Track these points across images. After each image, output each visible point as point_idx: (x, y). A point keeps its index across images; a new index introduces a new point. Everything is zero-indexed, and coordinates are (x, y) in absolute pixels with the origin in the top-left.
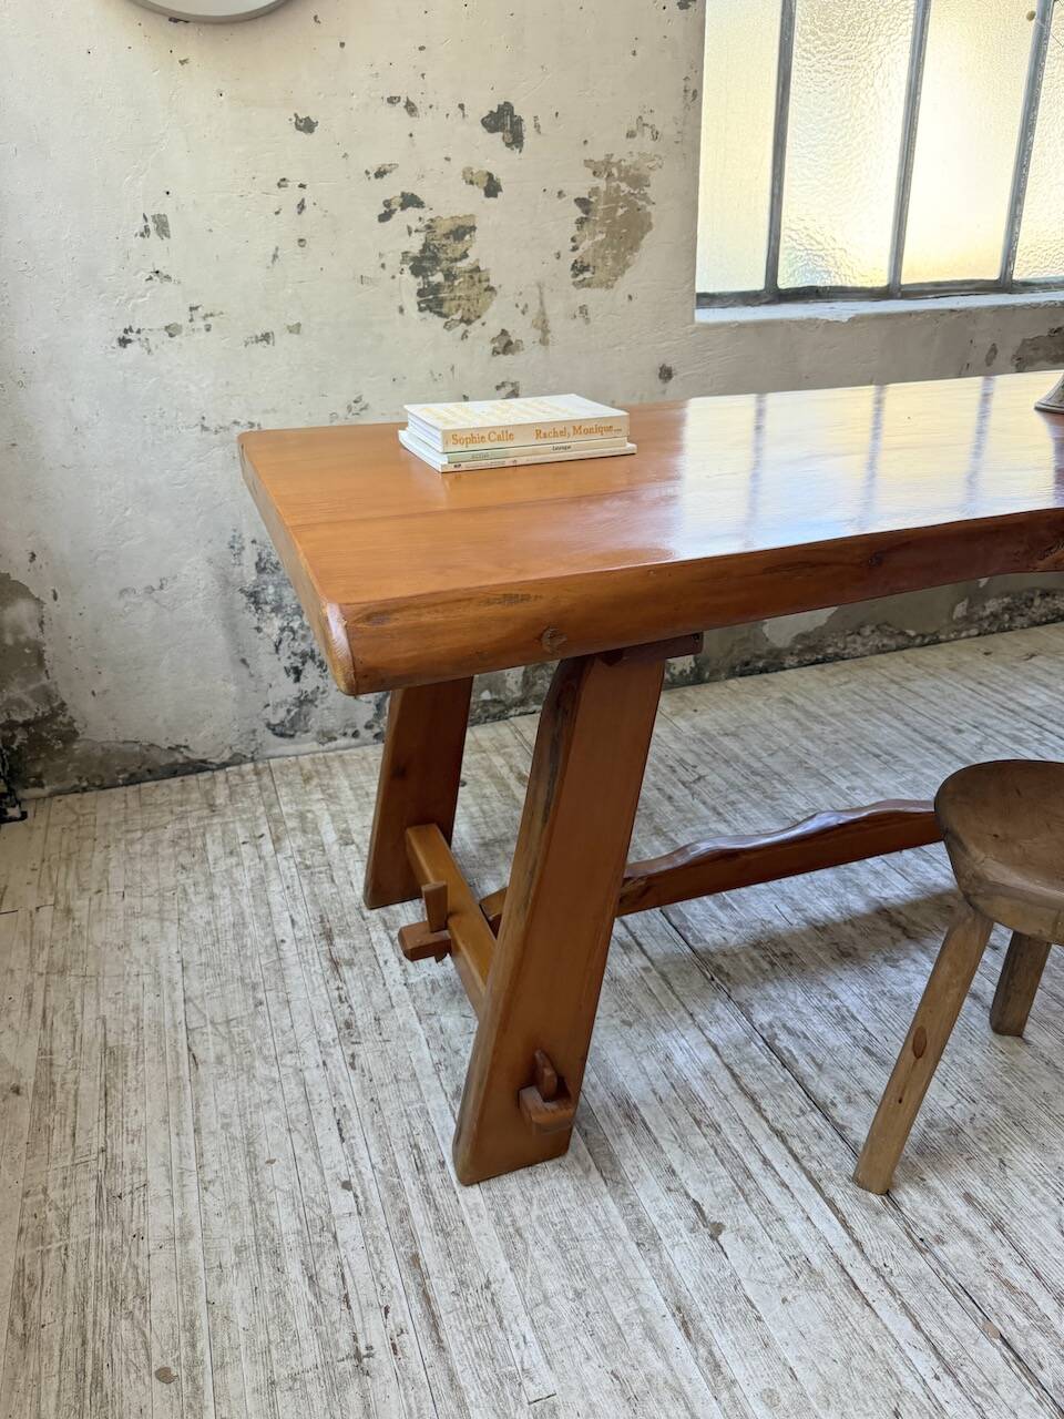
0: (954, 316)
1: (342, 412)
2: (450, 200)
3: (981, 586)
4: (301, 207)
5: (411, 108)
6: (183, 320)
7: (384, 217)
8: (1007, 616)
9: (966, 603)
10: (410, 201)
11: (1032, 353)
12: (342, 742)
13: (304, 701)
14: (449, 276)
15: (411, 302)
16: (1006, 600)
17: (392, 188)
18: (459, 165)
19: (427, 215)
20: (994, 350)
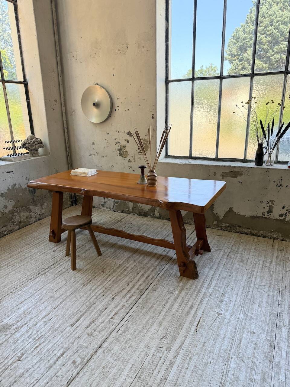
0: (205, 166)
1: (111, 167)
2: (123, 143)
3: (220, 219)
4: (107, 142)
5: (119, 132)
6: (95, 154)
7: (116, 144)
8: (229, 228)
9: (216, 222)
10: (119, 143)
11: (226, 175)
12: (109, 210)
13: (105, 202)
14: (123, 152)
15: (119, 155)
16: (228, 224)
17: (116, 141)
18: (124, 139)
19: (121, 144)
20: (215, 173)
